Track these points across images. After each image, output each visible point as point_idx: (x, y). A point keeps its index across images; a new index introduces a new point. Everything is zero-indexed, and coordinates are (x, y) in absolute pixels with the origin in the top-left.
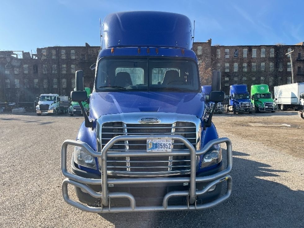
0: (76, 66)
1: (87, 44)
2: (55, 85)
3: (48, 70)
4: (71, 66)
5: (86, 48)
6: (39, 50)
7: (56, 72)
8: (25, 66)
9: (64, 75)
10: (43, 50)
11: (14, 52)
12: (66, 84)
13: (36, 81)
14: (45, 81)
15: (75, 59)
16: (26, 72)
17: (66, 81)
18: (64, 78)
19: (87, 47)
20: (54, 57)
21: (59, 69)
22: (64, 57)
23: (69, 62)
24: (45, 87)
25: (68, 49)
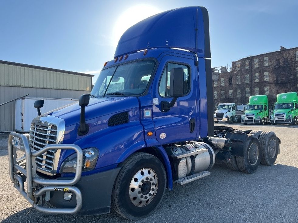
0: (269, 73)
1: (282, 48)
2: (248, 95)
3: (241, 81)
4: (264, 74)
5: (281, 52)
6: (234, 63)
7: (249, 82)
8: (222, 79)
9: (256, 83)
10: (237, 63)
11: (215, 69)
12: (258, 92)
13: (231, 91)
14: (239, 91)
15: (269, 66)
16: (223, 84)
17: (258, 89)
18: (257, 86)
19: (283, 51)
20: (247, 68)
21: (252, 78)
22: (257, 66)
23: (262, 70)
24: (238, 97)
25: (261, 57)
